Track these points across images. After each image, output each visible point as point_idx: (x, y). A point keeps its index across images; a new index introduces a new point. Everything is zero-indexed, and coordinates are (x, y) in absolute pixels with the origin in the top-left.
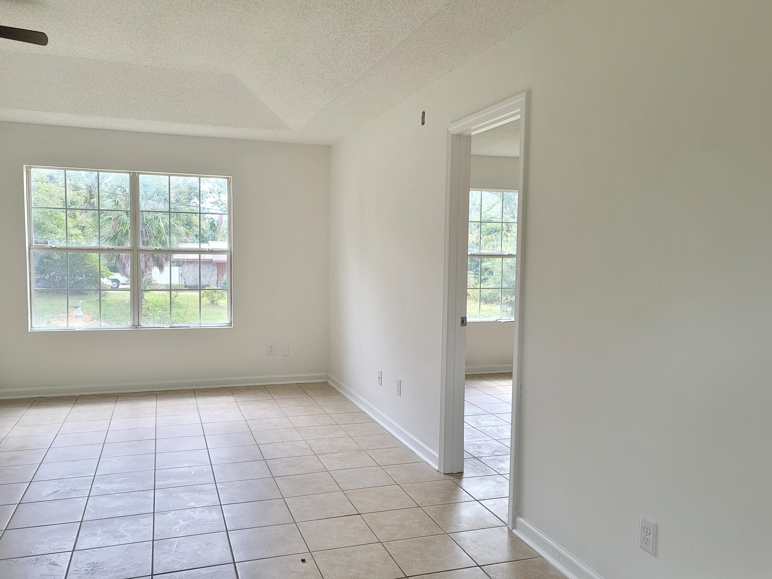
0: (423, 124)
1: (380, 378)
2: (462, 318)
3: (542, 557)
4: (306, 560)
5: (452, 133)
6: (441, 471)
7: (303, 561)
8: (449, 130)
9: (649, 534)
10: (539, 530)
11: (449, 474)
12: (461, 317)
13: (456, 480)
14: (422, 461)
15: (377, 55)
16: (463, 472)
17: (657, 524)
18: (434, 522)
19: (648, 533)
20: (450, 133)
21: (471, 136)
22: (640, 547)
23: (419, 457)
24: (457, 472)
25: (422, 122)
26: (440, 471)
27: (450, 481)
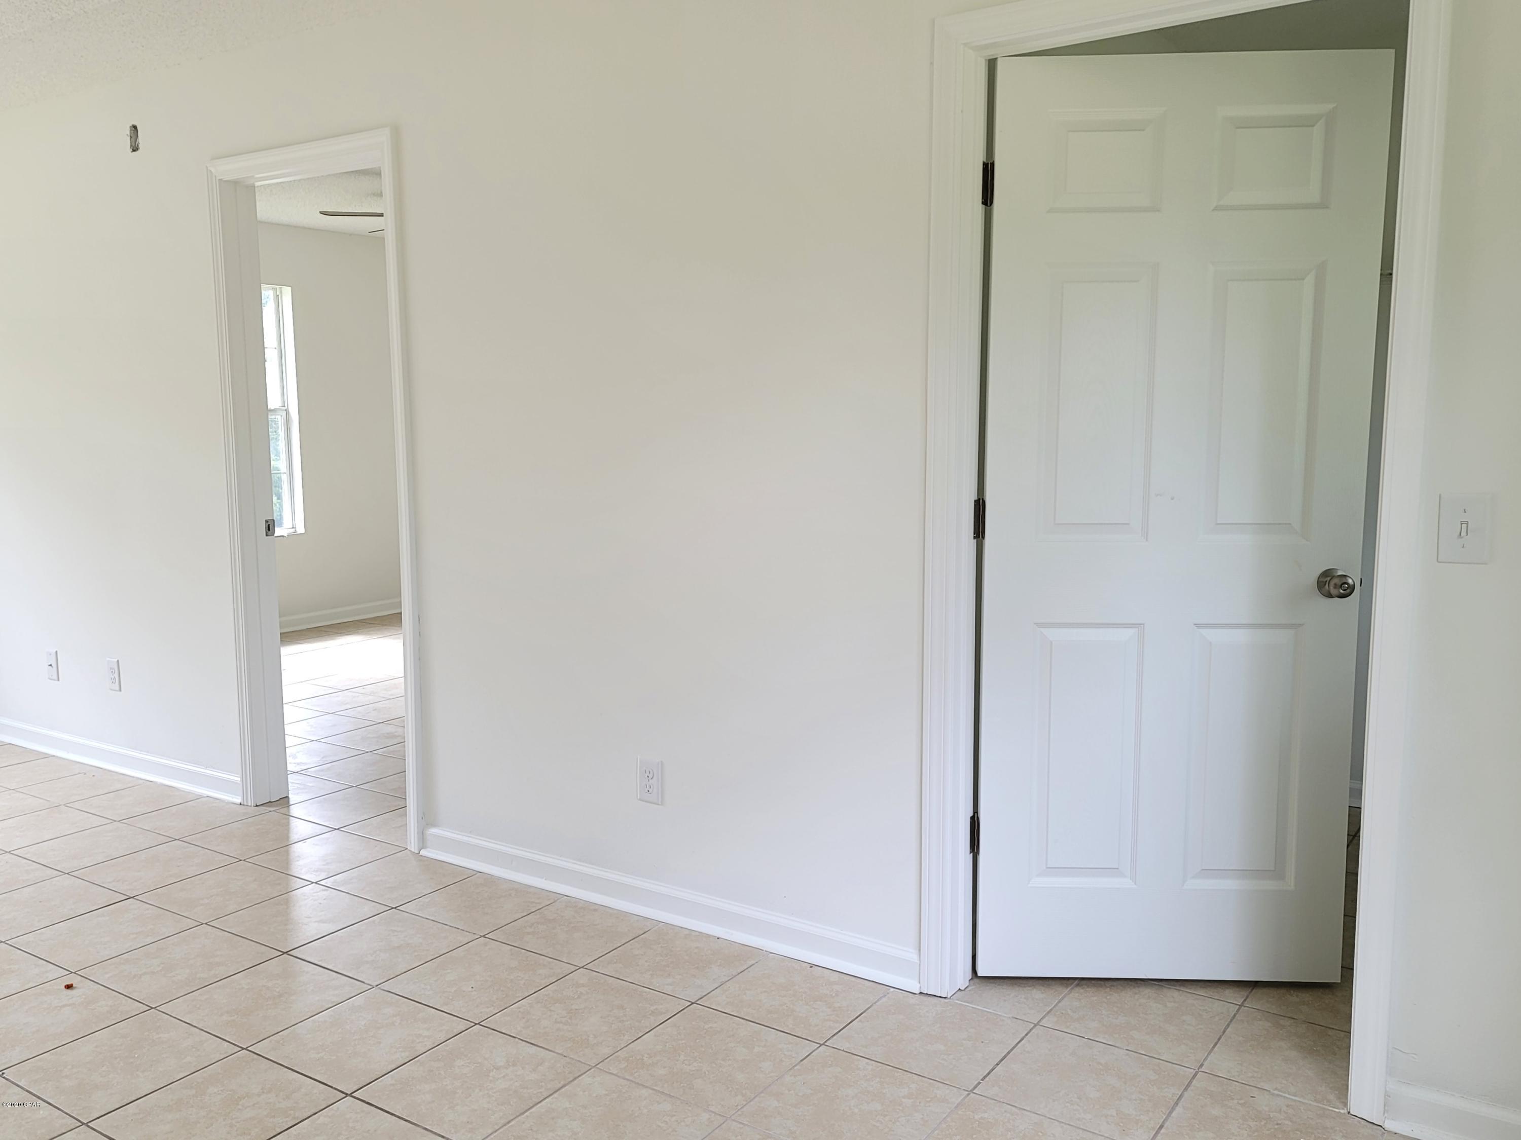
0: (135, 149)
1: (54, 665)
2: (267, 521)
3: (481, 872)
4: (74, 986)
5: (218, 178)
6: (247, 802)
7: (69, 987)
8: (211, 171)
9: (652, 779)
10: (470, 835)
11: (265, 805)
12: (265, 520)
13: (284, 810)
14: (200, 797)
15: (60, 8)
16: (287, 797)
17: (662, 762)
18: (283, 873)
19: (651, 776)
20: (214, 178)
21: (254, 186)
22: (640, 800)
23: (189, 793)
24: (278, 799)
25: (131, 146)
26: (245, 804)
27: (272, 814)
